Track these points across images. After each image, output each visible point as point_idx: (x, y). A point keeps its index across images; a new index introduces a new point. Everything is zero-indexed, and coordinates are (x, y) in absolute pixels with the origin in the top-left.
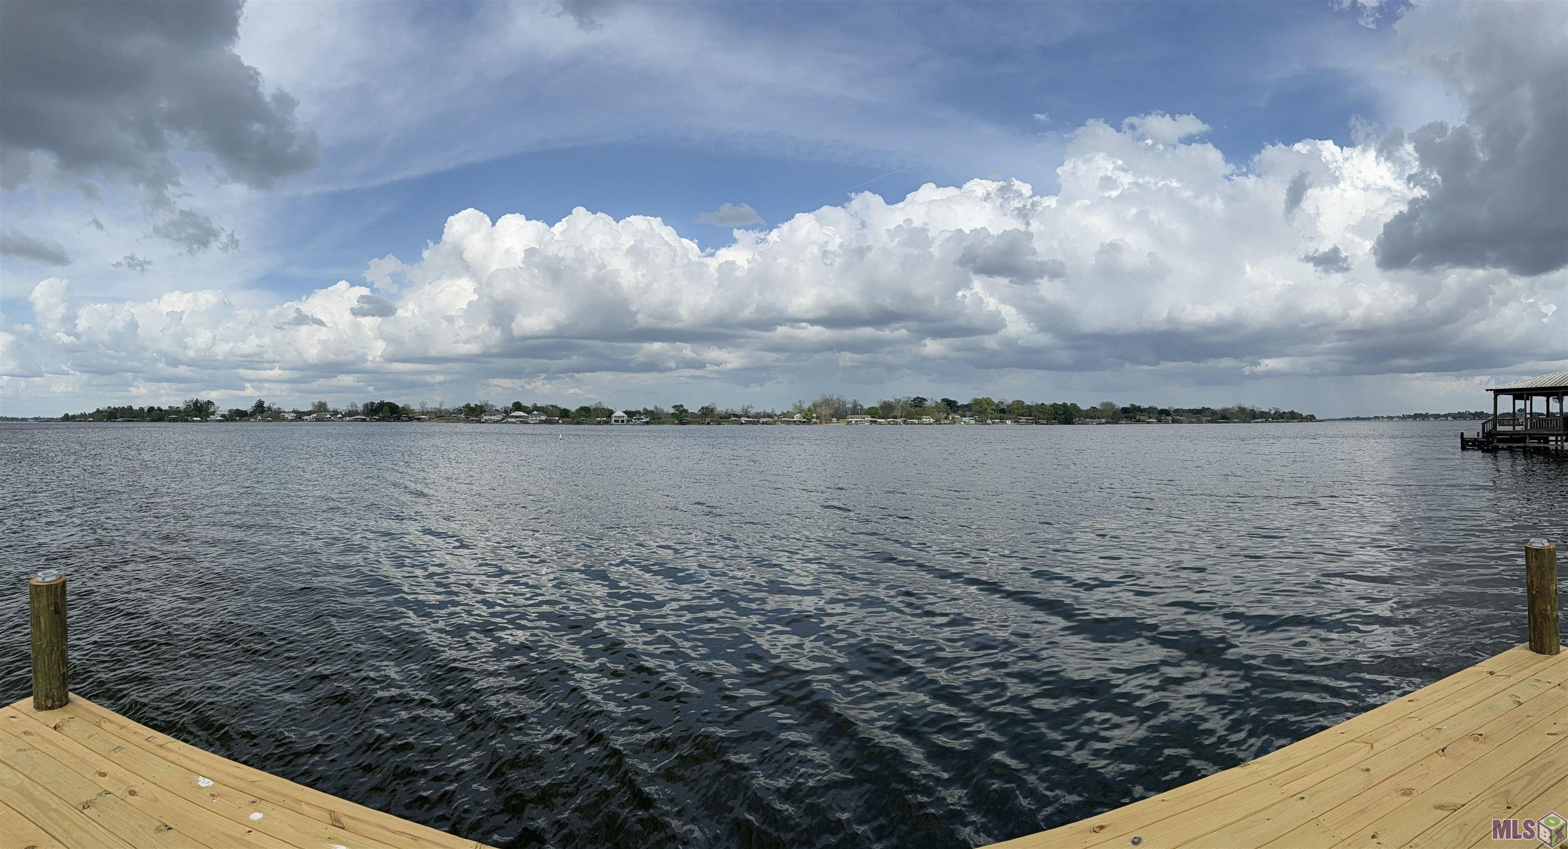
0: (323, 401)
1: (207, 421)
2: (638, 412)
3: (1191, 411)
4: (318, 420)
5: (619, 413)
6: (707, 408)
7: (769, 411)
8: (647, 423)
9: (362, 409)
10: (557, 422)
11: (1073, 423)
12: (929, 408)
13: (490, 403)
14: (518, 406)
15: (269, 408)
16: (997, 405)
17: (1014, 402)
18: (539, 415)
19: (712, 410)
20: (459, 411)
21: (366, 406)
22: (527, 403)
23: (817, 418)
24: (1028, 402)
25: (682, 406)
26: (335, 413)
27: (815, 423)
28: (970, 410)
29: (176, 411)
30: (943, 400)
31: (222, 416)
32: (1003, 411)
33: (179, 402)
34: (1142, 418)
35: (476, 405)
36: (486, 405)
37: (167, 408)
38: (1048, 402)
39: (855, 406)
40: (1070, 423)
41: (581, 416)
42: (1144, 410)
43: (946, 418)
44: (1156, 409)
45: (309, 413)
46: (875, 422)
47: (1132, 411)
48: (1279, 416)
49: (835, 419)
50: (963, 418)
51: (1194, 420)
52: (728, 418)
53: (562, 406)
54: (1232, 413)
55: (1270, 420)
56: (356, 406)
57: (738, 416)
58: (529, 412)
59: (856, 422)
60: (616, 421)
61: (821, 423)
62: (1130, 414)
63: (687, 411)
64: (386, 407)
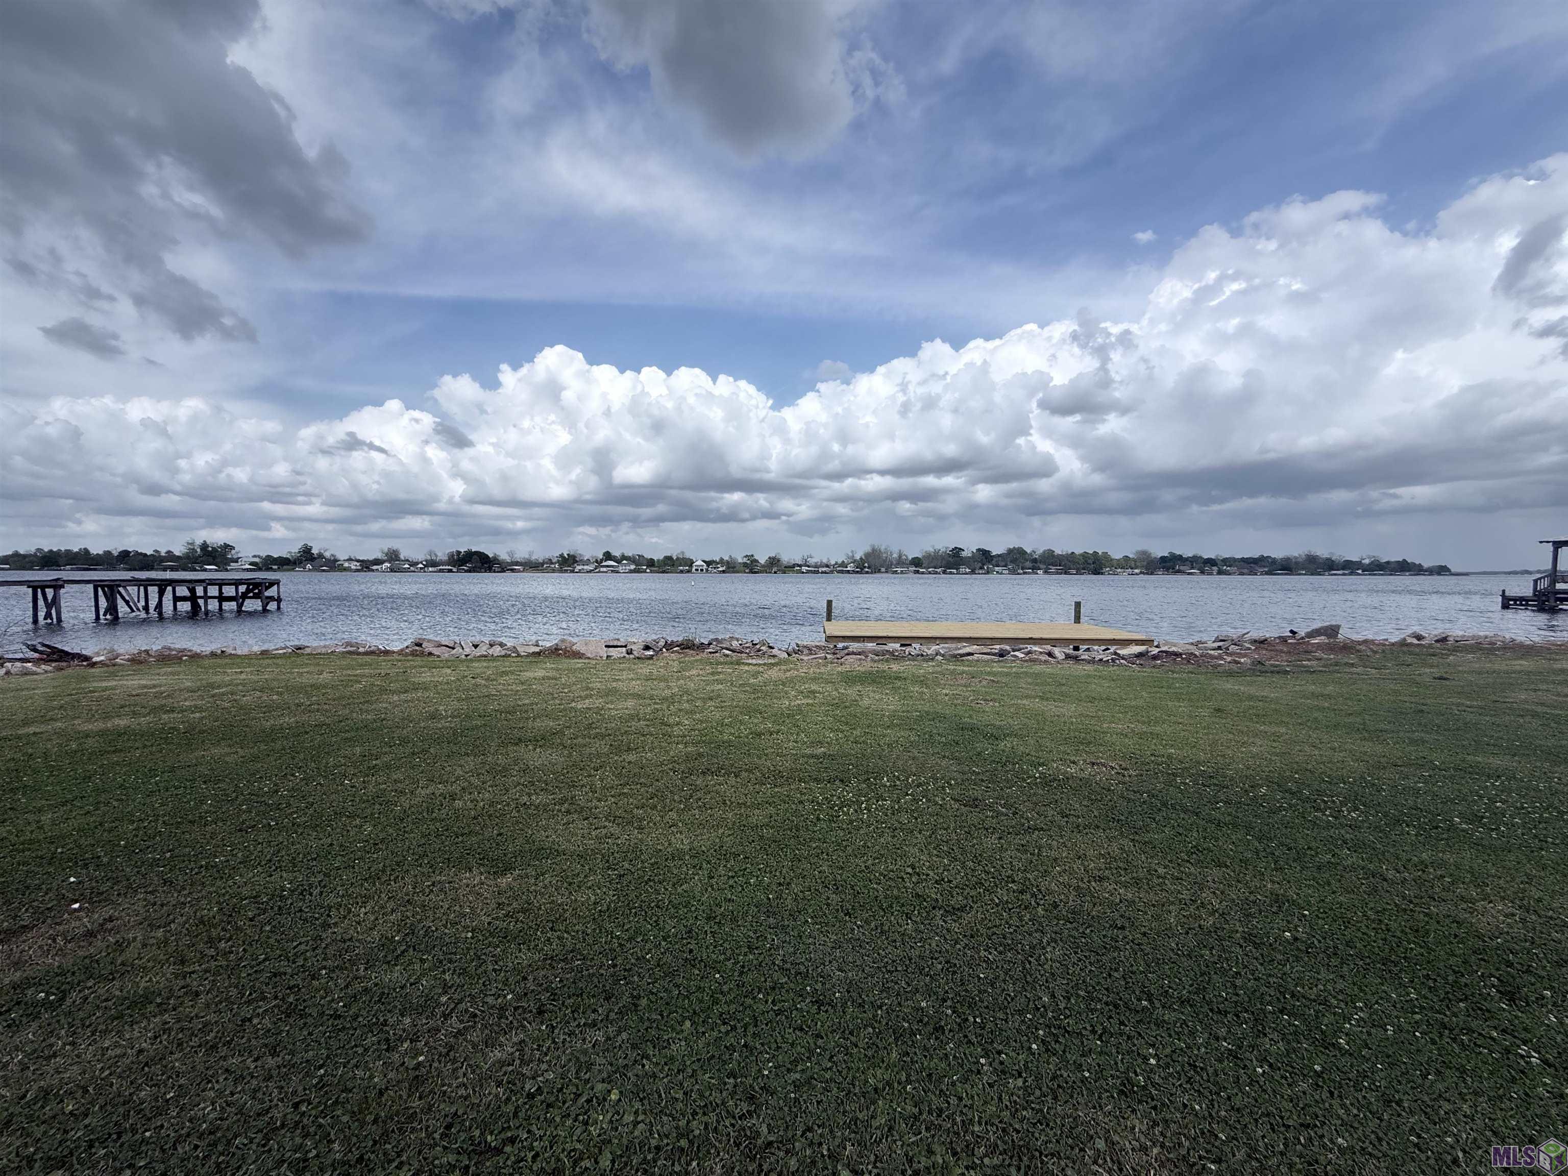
0: (393, 548)
2: (714, 562)
3: (1243, 560)
4: (392, 570)
5: (700, 563)
6: (774, 558)
7: (825, 561)
8: (723, 572)
9: (446, 558)
10: (645, 572)
11: (1102, 574)
12: (966, 558)
13: (580, 552)
14: (608, 556)
15: (321, 556)
16: (1031, 555)
17: (1044, 552)
18: (628, 565)
19: (778, 561)
20: (552, 562)
21: (451, 556)
22: (617, 553)
23: (869, 568)
24: (1058, 551)
25: (752, 556)
26: (414, 564)
27: (867, 573)
28: (1003, 560)
29: (171, 556)
30: (979, 550)
31: (251, 563)
32: (1035, 561)
33: (174, 546)
34: (1182, 568)
35: (568, 555)
36: (578, 554)
38: (1078, 551)
39: (900, 556)
40: (1099, 574)
41: (665, 565)
42: (1187, 559)
43: (981, 568)
44: (1201, 557)
45: (378, 562)
46: (917, 572)
47: (1171, 560)
48: (1377, 568)
49: (883, 570)
50: (996, 568)
51: (1245, 571)
52: (790, 568)
53: (648, 556)
54: (1296, 563)
55: (1360, 572)
56: (436, 556)
57: (800, 566)
58: (619, 561)
59: (902, 572)
60: (697, 570)
61: (872, 573)
62: (1168, 564)
63: (757, 561)
64: (475, 557)
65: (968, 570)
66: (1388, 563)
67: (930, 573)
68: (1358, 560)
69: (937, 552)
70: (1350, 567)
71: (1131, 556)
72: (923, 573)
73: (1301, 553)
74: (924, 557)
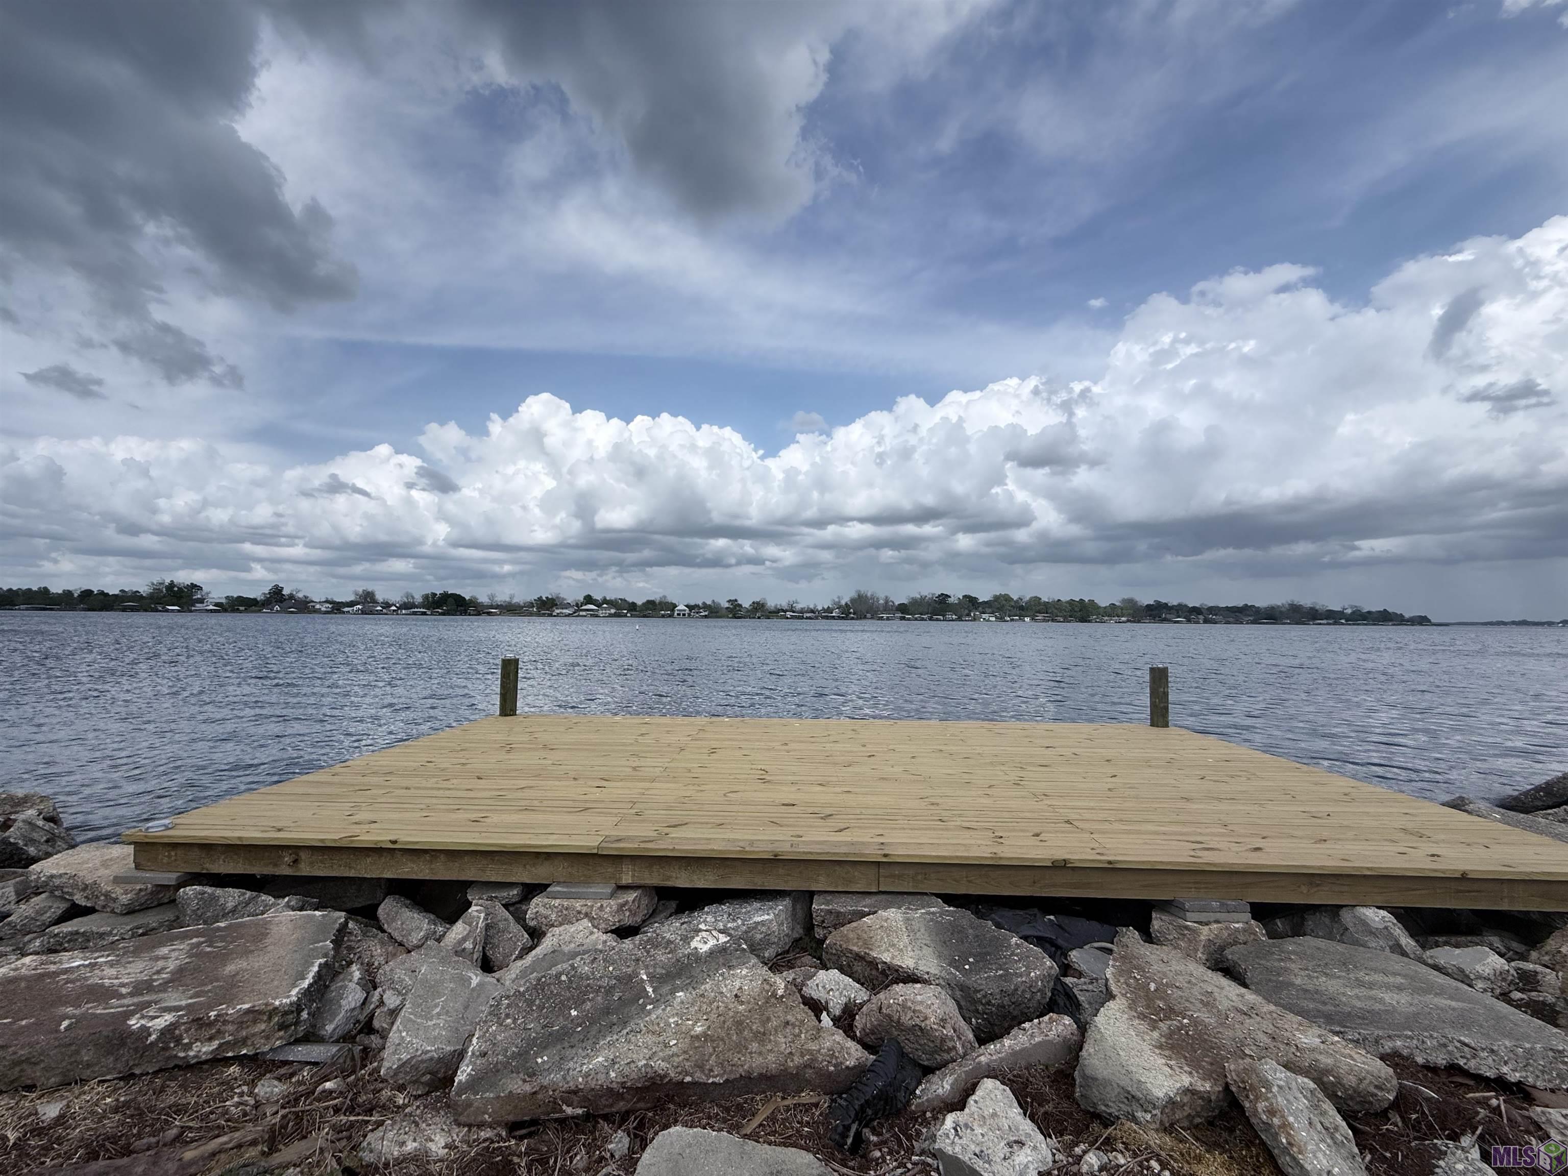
0: (370, 590)
1: (191, 611)
2: (697, 606)
3: (1227, 609)
4: (363, 612)
5: (681, 607)
6: (758, 603)
7: (812, 607)
8: (706, 616)
9: (421, 600)
10: (625, 616)
11: (1089, 621)
12: (952, 604)
13: (561, 596)
14: (589, 599)
15: (291, 597)
16: (1017, 602)
17: (1031, 598)
18: (609, 609)
19: (763, 605)
20: (531, 605)
21: (426, 597)
22: (598, 596)
23: (854, 614)
24: (1045, 599)
25: (736, 600)
26: (387, 605)
27: (852, 619)
28: (990, 607)
29: (135, 596)
30: (965, 597)
31: (216, 605)
32: (1022, 608)
33: (141, 585)
34: (1168, 616)
35: (547, 598)
36: (558, 597)
37: (117, 592)
38: (1065, 598)
39: (887, 601)
40: (1086, 621)
41: (647, 609)
42: (1173, 607)
43: (969, 615)
44: (1186, 606)
45: (351, 604)
46: (903, 618)
47: (1156, 608)
48: (1359, 618)
49: (869, 615)
50: (984, 616)
51: (1231, 620)
52: (776, 613)
53: (630, 599)
54: (1281, 612)
55: (1343, 621)
56: (413, 598)
57: (785, 611)
58: (599, 605)
59: (888, 619)
60: (679, 614)
61: (857, 619)
62: (1154, 613)
63: (740, 606)
64: (450, 599)
65: (954, 617)
66: (1369, 612)
67: (916, 619)
68: (1340, 609)
69: (923, 599)
70: (1334, 617)
71: (1117, 604)
72: (909, 619)
73: (1284, 602)
74: (910, 603)
